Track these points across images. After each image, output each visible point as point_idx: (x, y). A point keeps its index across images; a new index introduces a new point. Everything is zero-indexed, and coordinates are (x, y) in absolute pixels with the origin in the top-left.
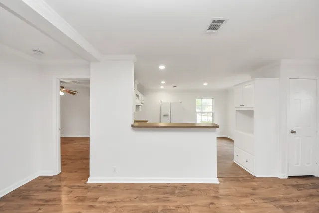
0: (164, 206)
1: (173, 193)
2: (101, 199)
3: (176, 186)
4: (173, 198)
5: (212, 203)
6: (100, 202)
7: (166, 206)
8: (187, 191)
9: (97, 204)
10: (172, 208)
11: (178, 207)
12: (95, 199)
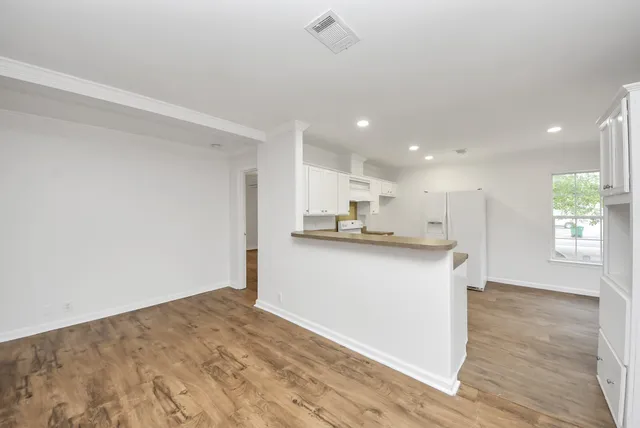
0: (297, 368)
1: (330, 361)
2: (248, 327)
3: (348, 355)
4: (323, 367)
5: (377, 411)
6: (244, 329)
7: (300, 370)
8: (358, 370)
9: (239, 330)
10: (304, 376)
11: (313, 381)
12: (242, 324)
